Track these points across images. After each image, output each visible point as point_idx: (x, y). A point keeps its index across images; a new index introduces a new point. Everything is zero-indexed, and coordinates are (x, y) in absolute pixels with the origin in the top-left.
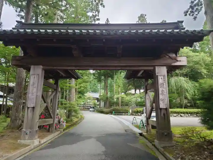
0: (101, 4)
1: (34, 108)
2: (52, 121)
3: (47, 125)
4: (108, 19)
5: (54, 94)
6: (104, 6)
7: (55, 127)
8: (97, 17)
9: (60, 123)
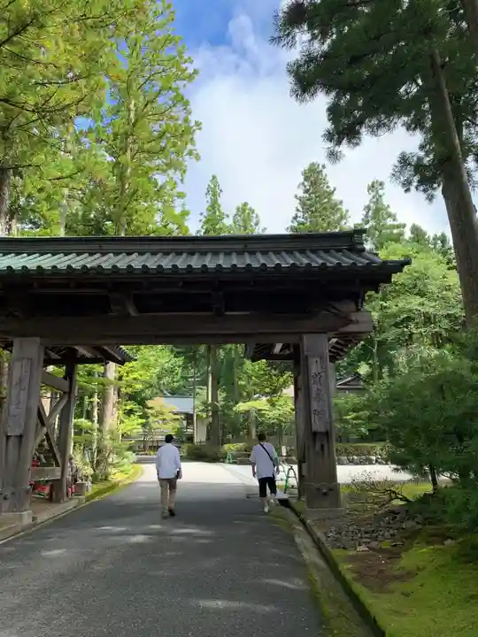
0: (190, 153)
1: (21, 437)
2: (59, 474)
3: (47, 481)
4: (214, 177)
5: (64, 402)
6: (198, 158)
7: (65, 491)
8: (178, 189)
9: (76, 481)
